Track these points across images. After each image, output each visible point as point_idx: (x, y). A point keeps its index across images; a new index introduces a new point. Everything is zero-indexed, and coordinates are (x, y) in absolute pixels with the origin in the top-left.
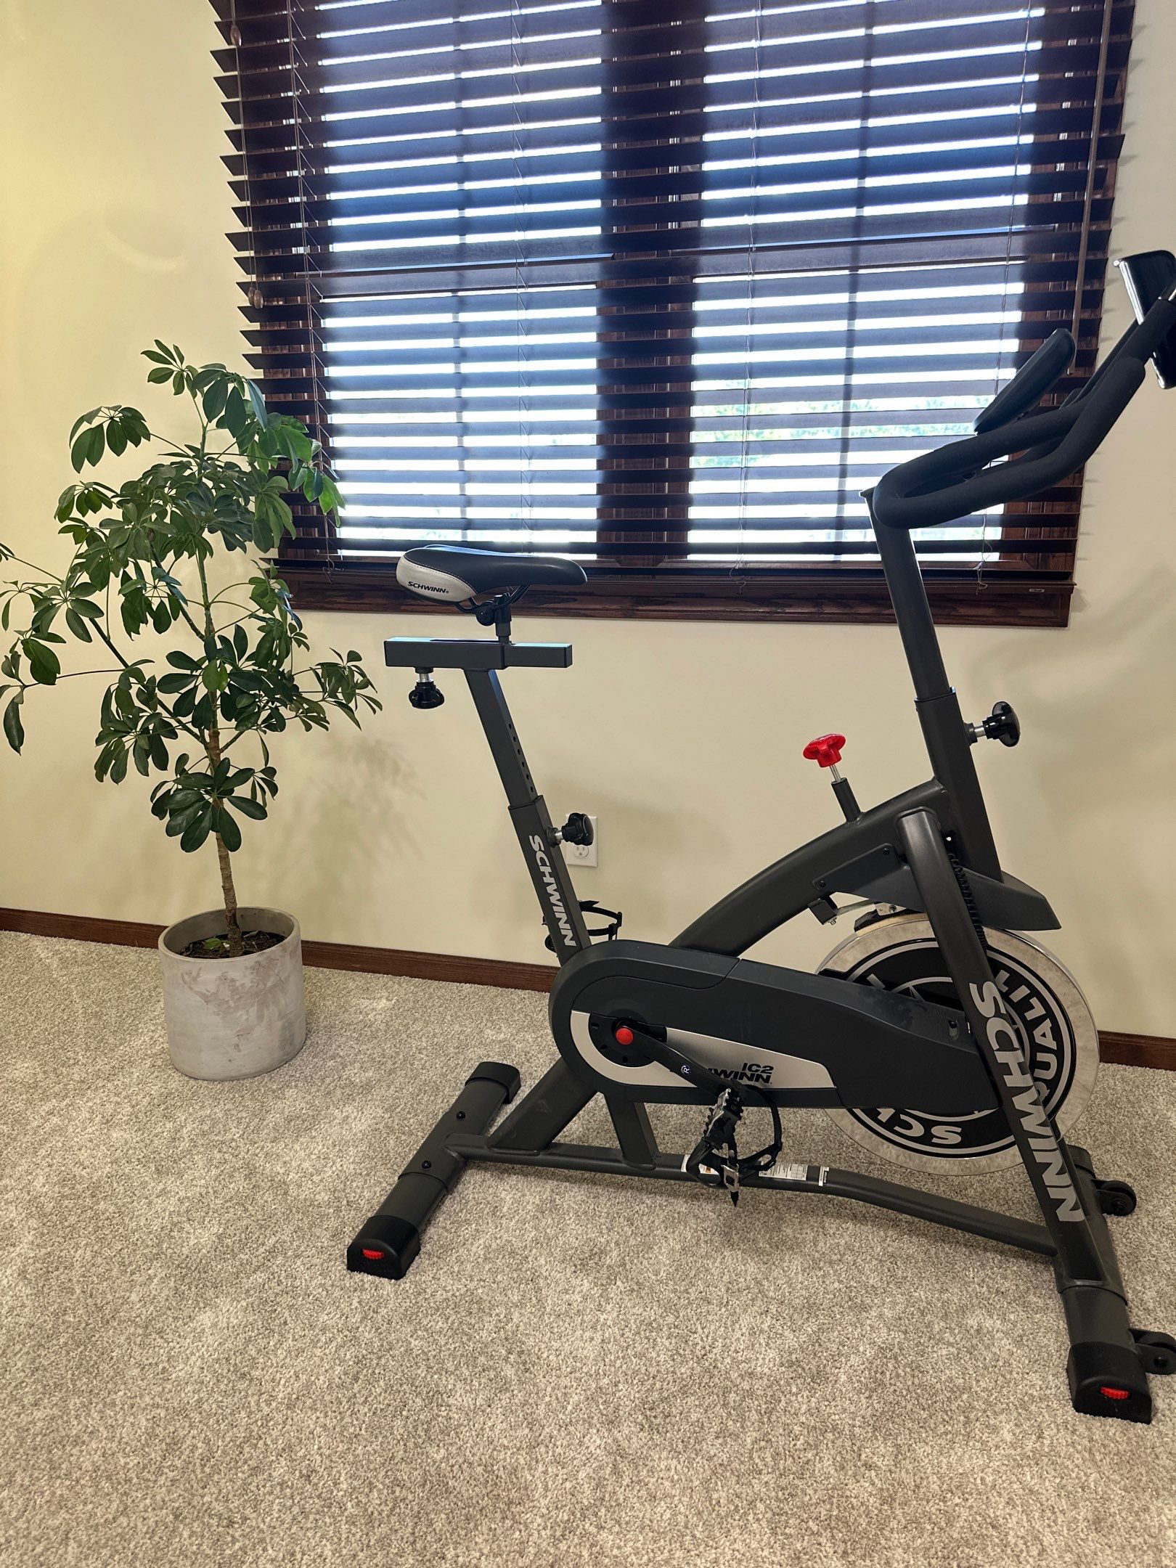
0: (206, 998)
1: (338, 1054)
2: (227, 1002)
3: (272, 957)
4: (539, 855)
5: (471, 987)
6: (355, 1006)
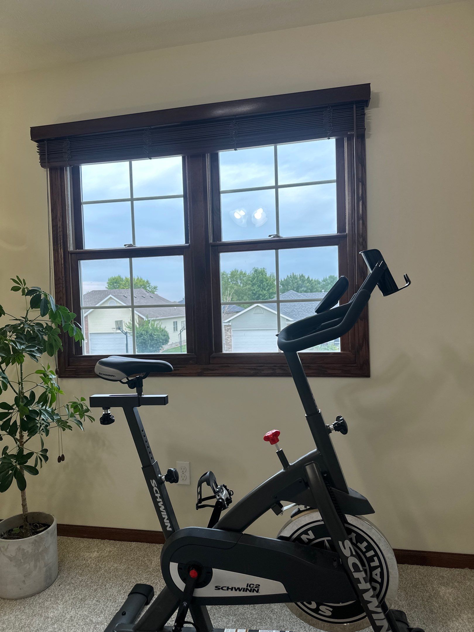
0: (11, 559)
1: (72, 582)
2: (21, 559)
3: (42, 537)
4: (155, 488)
5: (136, 544)
6: (82, 556)
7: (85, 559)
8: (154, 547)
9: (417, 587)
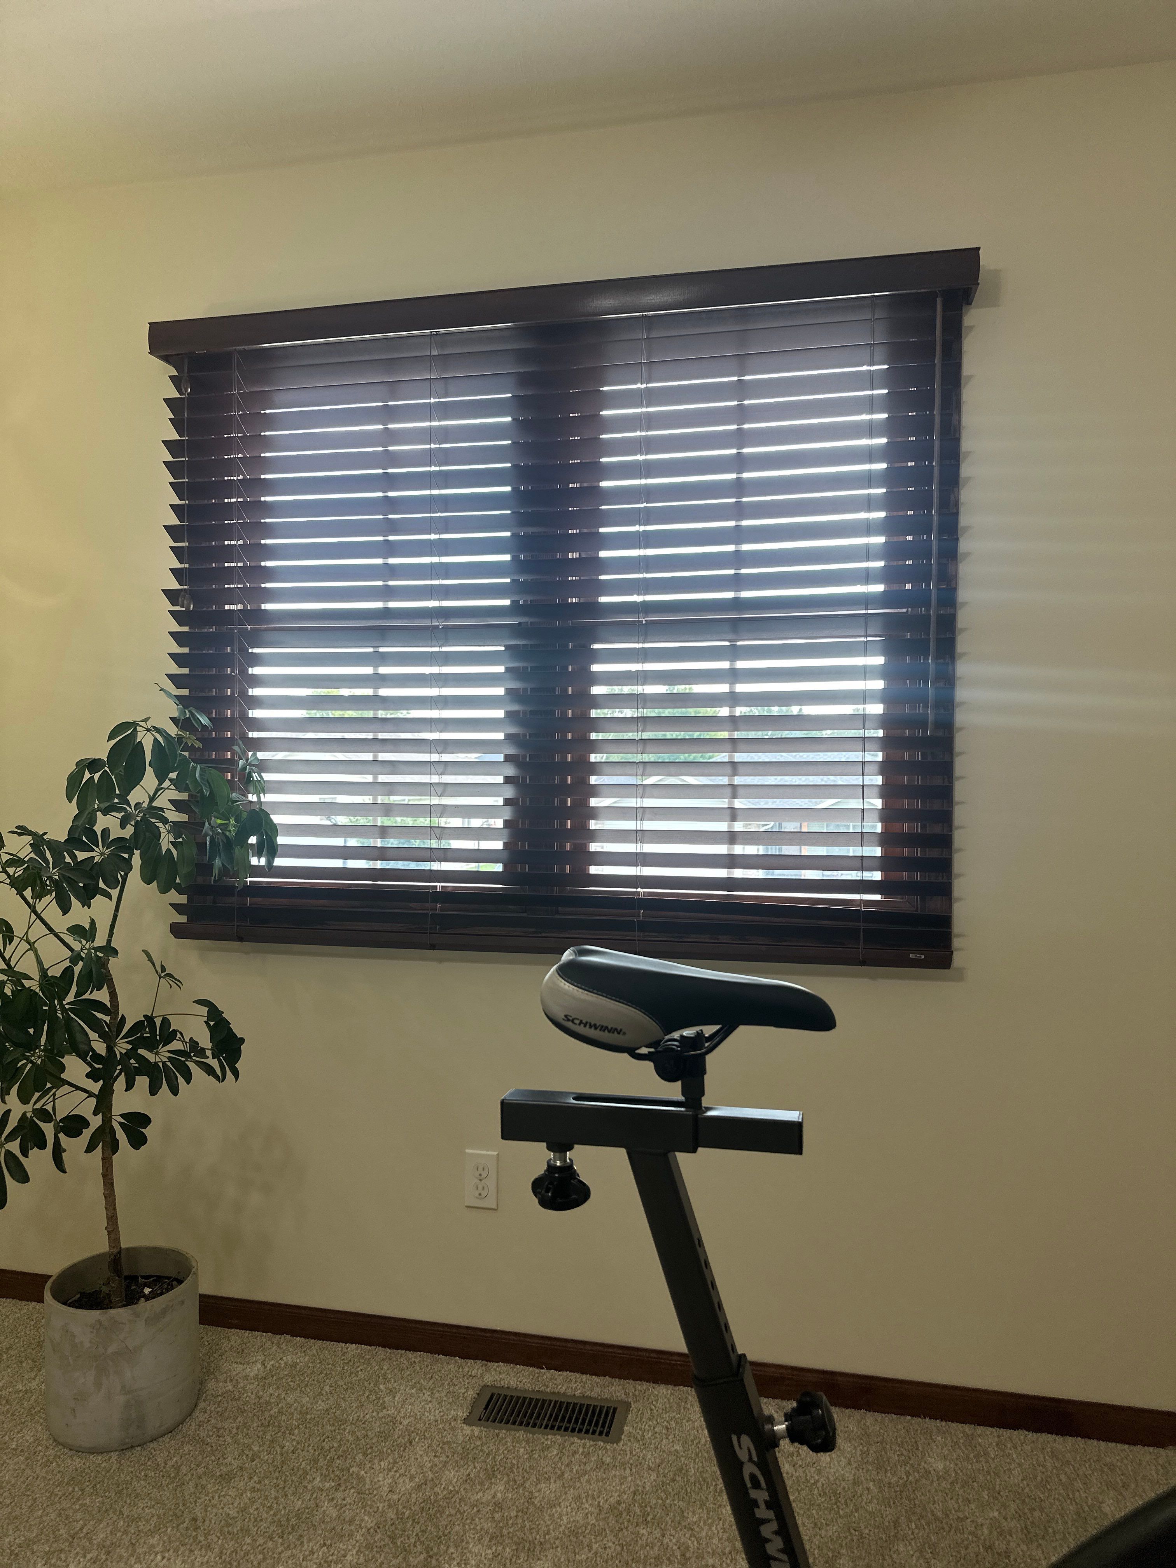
5: (357, 1349)
6: (225, 1373)
7: (231, 1381)
8: (402, 1360)
9: (1048, 1487)
